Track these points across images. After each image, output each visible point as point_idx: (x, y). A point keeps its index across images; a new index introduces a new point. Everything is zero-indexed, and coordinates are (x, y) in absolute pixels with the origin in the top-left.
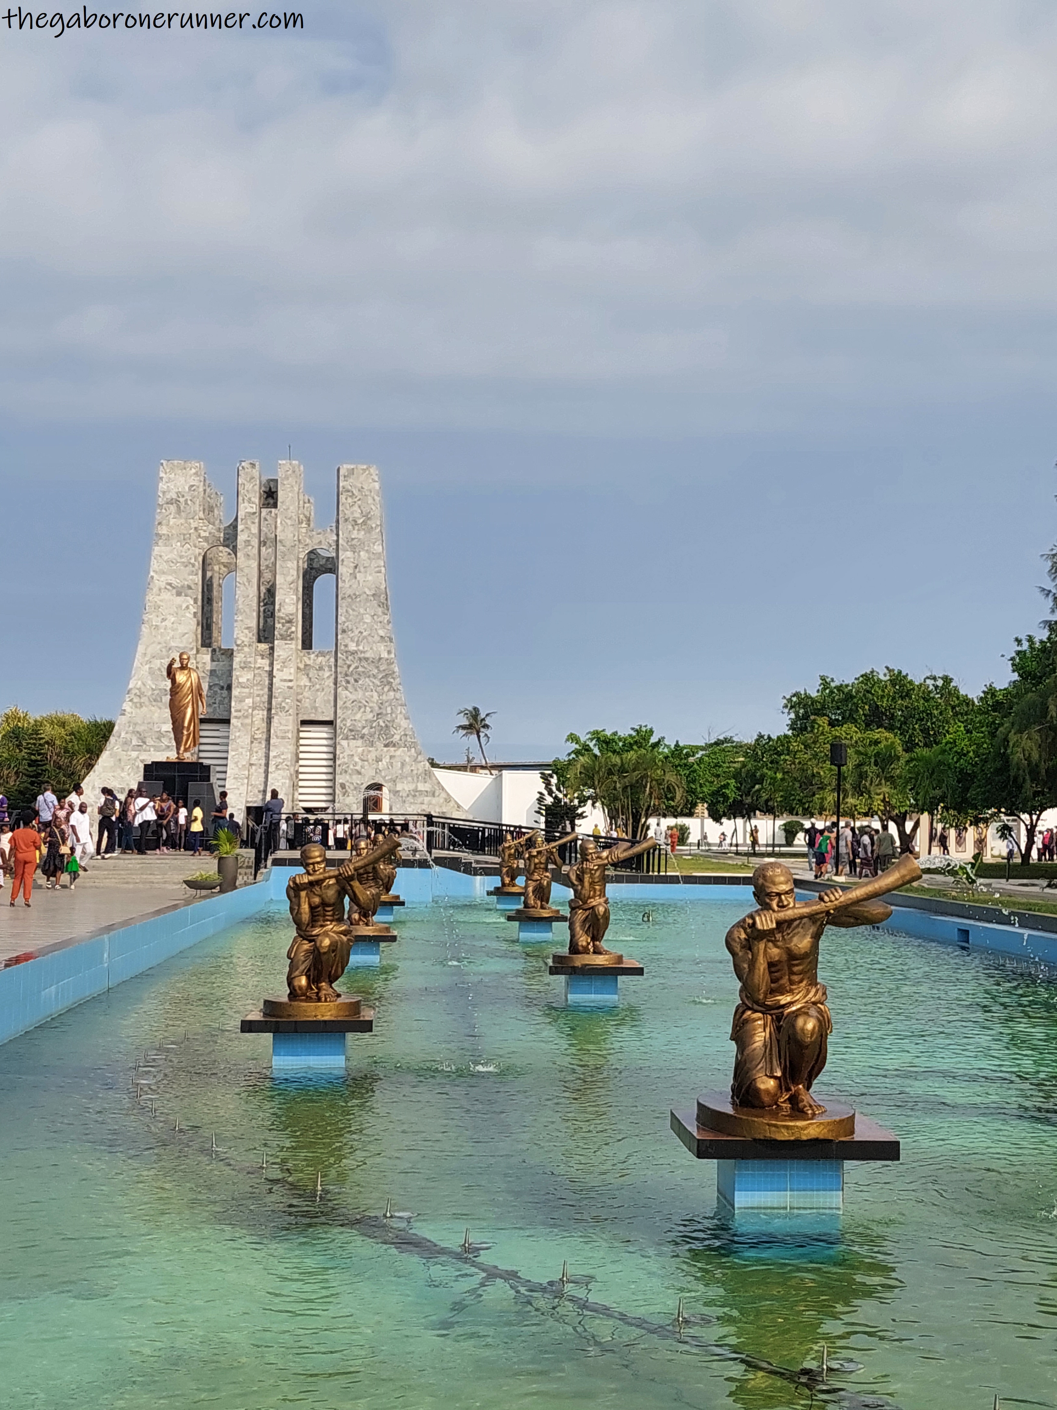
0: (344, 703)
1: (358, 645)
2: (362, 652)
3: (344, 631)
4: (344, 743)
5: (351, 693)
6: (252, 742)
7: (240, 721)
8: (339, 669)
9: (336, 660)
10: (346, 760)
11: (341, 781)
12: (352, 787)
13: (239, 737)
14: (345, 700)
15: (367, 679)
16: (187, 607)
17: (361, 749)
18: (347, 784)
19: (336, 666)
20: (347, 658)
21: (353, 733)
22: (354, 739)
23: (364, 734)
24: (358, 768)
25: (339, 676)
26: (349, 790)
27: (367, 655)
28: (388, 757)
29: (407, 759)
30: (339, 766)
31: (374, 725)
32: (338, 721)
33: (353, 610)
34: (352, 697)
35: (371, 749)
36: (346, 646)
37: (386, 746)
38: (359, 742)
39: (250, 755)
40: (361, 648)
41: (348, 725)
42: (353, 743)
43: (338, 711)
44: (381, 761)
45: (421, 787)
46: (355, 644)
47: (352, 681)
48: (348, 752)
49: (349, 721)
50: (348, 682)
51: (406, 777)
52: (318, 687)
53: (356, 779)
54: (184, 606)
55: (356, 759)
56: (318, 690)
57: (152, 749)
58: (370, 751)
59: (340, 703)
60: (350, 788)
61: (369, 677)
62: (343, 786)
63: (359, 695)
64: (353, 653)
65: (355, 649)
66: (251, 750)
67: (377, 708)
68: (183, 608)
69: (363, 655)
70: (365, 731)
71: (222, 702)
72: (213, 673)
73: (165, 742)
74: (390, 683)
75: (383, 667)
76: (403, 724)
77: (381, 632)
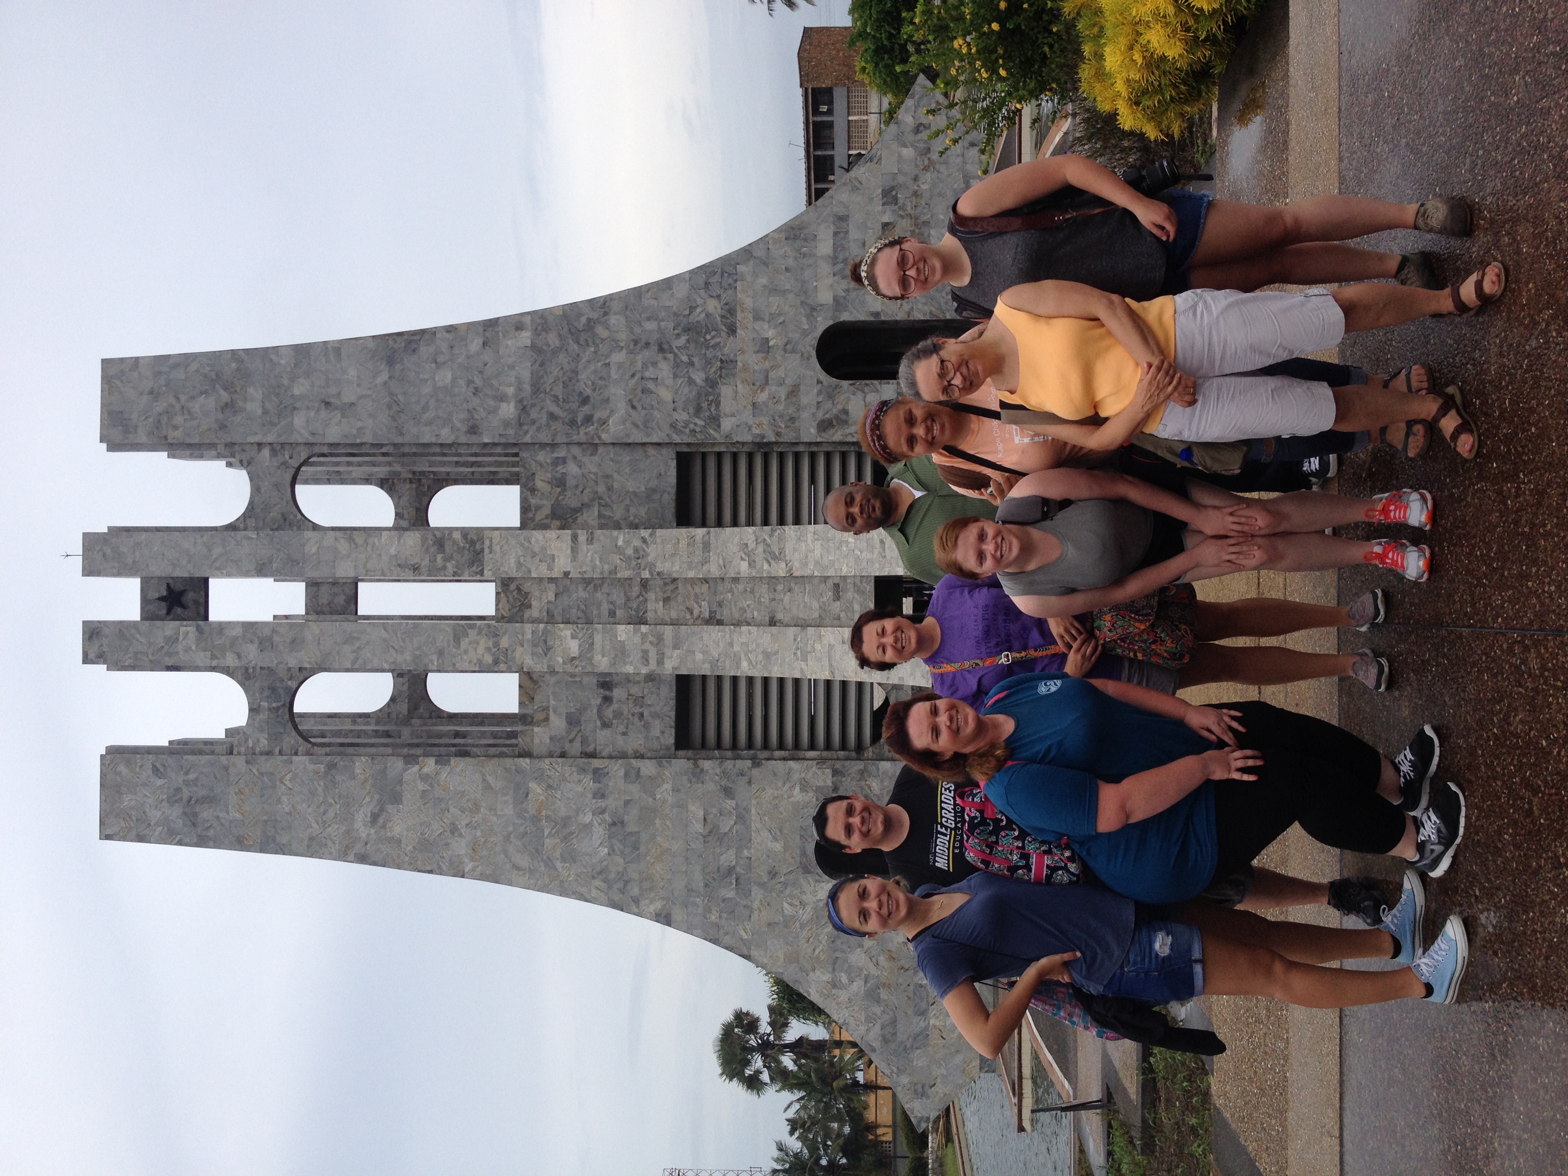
0: (637, 426)
1: (502, 398)
2: (520, 390)
3: (473, 430)
4: (727, 424)
5: (612, 411)
6: (720, 623)
7: (668, 652)
8: (560, 439)
9: (543, 446)
10: (765, 420)
11: (813, 431)
12: (828, 405)
13: (704, 653)
14: (628, 425)
15: (582, 376)
16: (425, 778)
17: (740, 387)
18: (820, 415)
19: (553, 446)
20: (533, 422)
21: (705, 405)
22: (718, 404)
23: (707, 380)
24: (782, 393)
25: (575, 438)
26: (835, 411)
27: (526, 375)
28: (758, 325)
29: (763, 281)
30: (778, 434)
31: (685, 358)
32: (677, 439)
33: (425, 408)
34: (622, 408)
35: (740, 364)
36: (506, 424)
37: (732, 330)
38: (726, 391)
39: (748, 624)
40: (511, 391)
41: (684, 416)
42: (727, 405)
43: (655, 440)
44: (767, 340)
45: (825, 247)
46: (504, 405)
47: (586, 409)
48: (747, 416)
49: (676, 416)
50: (588, 419)
51: (804, 282)
52: (601, 489)
53: (809, 397)
54: (421, 786)
55: (763, 397)
56: (610, 489)
57: (746, 853)
58: (745, 369)
59: (637, 437)
60: (831, 410)
61: (576, 372)
62: (825, 425)
63: (618, 393)
64: (524, 409)
65: (512, 405)
66: (738, 624)
67: (647, 353)
68: (427, 787)
69: (527, 387)
70: (699, 377)
71: (639, 701)
72: (573, 721)
73: (726, 824)
74: (590, 325)
75: (553, 340)
76: (681, 291)
77: (475, 345)
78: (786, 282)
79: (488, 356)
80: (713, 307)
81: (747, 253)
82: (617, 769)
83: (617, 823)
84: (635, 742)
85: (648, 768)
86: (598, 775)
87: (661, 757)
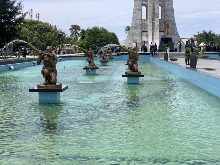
3: (166, 16)
6: (152, 35)
7: (150, 31)
13: (150, 34)
27: (170, 20)
28: (174, 37)
29: (177, 37)
33: (168, 12)
37: (173, 35)
39: (152, 37)
40: (169, 18)
44: (172, 38)
56: (161, 26)
57: (135, 37)
61: (170, 23)
67: (172, 29)
71: (146, 28)
72: (144, 23)
73: (137, 35)
74: (174, 24)
75: (173, 22)
76: (176, 31)
77: (172, 16)
78: (177, 39)
79: (172, 17)
80: (175, 34)
81: (179, 36)
82: (141, 27)
83: (137, 27)
84: (143, 28)
85: (141, 29)
86: (140, 26)
87: (142, 30)
